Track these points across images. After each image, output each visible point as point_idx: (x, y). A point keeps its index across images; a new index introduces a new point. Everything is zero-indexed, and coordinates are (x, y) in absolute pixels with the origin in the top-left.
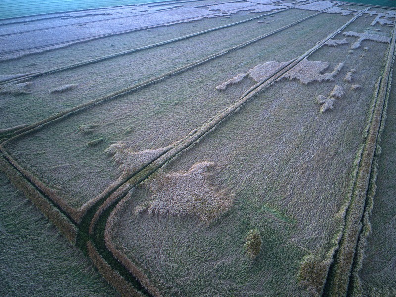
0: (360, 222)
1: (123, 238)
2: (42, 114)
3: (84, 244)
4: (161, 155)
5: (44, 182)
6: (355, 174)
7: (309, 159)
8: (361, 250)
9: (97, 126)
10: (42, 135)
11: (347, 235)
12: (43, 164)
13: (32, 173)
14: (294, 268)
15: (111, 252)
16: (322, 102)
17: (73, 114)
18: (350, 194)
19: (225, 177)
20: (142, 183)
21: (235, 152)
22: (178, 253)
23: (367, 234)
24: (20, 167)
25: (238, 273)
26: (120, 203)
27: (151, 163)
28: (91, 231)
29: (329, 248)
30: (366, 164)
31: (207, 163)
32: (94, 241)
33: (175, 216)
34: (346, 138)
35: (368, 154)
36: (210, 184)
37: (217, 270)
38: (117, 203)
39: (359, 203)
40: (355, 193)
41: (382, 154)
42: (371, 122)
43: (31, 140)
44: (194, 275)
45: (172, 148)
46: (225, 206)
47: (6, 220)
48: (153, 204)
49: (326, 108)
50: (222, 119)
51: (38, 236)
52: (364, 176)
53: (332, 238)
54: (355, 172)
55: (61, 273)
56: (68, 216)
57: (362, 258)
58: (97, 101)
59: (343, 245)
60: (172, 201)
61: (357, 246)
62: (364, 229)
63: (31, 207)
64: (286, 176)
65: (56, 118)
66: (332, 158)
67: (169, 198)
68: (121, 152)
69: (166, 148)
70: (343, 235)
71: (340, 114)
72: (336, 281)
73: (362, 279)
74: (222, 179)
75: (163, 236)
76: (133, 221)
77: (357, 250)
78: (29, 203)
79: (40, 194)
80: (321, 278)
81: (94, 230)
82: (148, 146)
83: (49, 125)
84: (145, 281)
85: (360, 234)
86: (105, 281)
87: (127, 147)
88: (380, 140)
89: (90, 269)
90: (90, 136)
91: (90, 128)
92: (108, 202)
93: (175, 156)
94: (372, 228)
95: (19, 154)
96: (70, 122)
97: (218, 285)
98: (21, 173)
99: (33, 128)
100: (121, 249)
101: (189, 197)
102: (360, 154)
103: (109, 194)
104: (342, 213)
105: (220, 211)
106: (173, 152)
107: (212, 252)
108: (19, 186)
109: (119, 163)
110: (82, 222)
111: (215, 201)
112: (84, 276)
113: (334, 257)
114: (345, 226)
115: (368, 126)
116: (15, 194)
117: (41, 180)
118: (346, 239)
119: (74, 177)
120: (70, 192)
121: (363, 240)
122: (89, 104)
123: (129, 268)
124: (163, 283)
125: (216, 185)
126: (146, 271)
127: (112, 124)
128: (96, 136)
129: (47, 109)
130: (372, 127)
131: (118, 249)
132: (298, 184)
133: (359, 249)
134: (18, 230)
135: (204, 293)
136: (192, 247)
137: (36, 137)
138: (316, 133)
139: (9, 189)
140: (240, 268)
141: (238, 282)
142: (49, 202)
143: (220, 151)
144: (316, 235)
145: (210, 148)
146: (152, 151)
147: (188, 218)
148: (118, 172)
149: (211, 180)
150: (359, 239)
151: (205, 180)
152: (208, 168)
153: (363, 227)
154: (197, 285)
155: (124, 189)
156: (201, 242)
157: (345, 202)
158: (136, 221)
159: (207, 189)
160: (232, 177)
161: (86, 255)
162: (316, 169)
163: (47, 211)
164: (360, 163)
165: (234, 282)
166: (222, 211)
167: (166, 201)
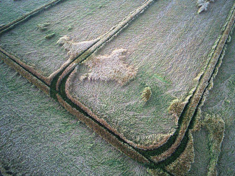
0: (207, 82)
1: (76, 92)
2: (11, 17)
3: (55, 96)
4: (93, 45)
5: (24, 62)
6: (211, 55)
7: (185, 46)
8: (205, 96)
9: (49, 25)
10: (16, 32)
11: (198, 89)
12: (21, 51)
13: (15, 56)
14: (167, 106)
15: (70, 99)
16: (200, 5)
17: (32, 17)
18: (205, 67)
19: (132, 58)
20: (83, 62)
21: (140, 42)
22: (106, 99)
23: (210, 88)
24: (7, 53)
25: (137, 108)
26: (71, 74)
27: (87, 50)
28: (57, 89)
29: (187, 95)
30: (220, 48)
31: (122, 50)
32: (60, 94)
33: (104, 81)
34: (211, 32)
35: (222, 42)
36: (123, 63)
37: (127, 107)
38: (69, 74)
39: (210, 72)
40: (208, 66)
41: (230, 42)
42: (229, 20)
43: (9, 35)
44: (115, 109)
45: (99, 40)
46: (132, 75)
47: (8, 84)
48: (90, 74)
49: (202, 10)
50: (132, 18)
51: (29, 92)
52: (216, 56)
53: (190, 91)
54: (211, 53)
55: (46, 110)
56: (43, 81)
57: (204, 100)
58: (46, 6)
59: (195, 94)
60: (101, 73)
61: (203, 94)
62: (209, 86)
63: (20, 77)
64: (169, 57)
65: (21, 20)
66: (199, 45)
67: (100, 71)
68: (68, 43)
69: (95, 40)
70: (196, 89)
71: (210, 14)
72: (188, 111)
73: (202, 110)
74: (130, 60)
75: (97, 91)
76: (80, 84)
77: (202, 97)
78: (18, 74)
79: (24, 70)
80: (180, 110)
81: (59, 88)
82: (84, 39)
83: (18, 25)
84: (90, 112)
85: (206, 88)
86: (69, 113)
87: (71, 40)
88: (232, 32)
89: (61, 108)
90: (46, 32)
91: (45, 26)
92: (64, 73)
93: (101, 45)
94: (214, 85)
95: (4, 45)
96: (31, 22)
97: (127, 113)
98: (8, 57)
99: (8, 27)
100: (76, 98)
101: (111, 71)
102: (217, 42)
103: (64, 69)
104: (198, 78)
105: (129, 78)
106: (100, 42)
107: (124, 99)
108: (10, 64)
109: (67, 50)
110: (52, 85)
111: (126, 72)
112: (57, 111)
113: (189, 100)
114: (199, 84)
115: (227, 23)
116: (8, 69)
117: (22, 61)
118: (198, 91)
119: (42, 59)
120: (41, 68)
121: (207, 91)
122: (41, 9)
123: (81, 106)
124: (99, 113)
125: (127, 63)
126: (90, 108)
127: (58, 23)
128: (49, 32)
129: (14, 13)
130: (229, 23)
131: (74, 98)
132: (176, 62)
133: (204, 96)
134: (16, 89)
135: (120, 117)
136: (113, 97)
137: (12, 33)
138: (192, 28)
139: (4, 67)
140: (138, 106)
141: (137, 112)
142: (30, 74)
143: (130, 42)
144: (181, 89)
145: (124, 40)
146: (87, 42)
147: (111, 82)
148: (67, 56)
149: (124, 60)
150: (205, 91)
151: (120, 60)
152: (122, 53)
153: (208, 85)
154: (116, 114)
155: (73, 66)
156: (119, 94)
157: (202, 72)
158: (82, 84)
159: (122, 66)
160: (137, 59)
161: (57, 101)
162: (189, 52)
163: (30, 79)
164: (215, 48)
165: (135, 112)
166: (130, 78)
167: (98, 73)
